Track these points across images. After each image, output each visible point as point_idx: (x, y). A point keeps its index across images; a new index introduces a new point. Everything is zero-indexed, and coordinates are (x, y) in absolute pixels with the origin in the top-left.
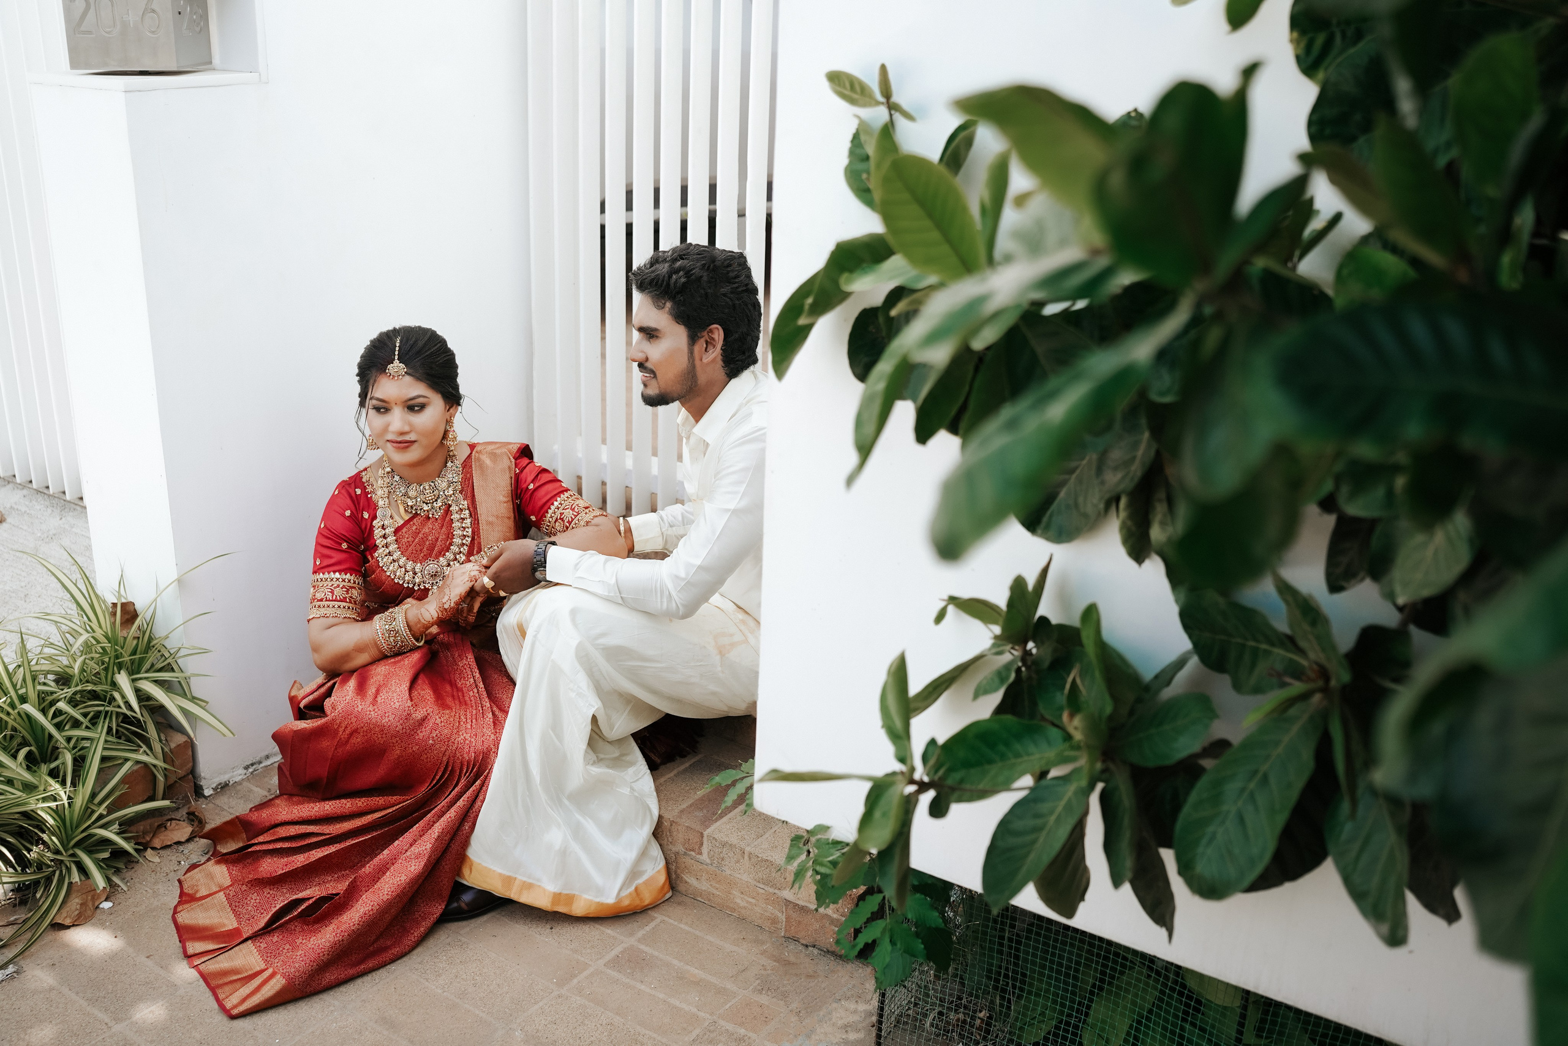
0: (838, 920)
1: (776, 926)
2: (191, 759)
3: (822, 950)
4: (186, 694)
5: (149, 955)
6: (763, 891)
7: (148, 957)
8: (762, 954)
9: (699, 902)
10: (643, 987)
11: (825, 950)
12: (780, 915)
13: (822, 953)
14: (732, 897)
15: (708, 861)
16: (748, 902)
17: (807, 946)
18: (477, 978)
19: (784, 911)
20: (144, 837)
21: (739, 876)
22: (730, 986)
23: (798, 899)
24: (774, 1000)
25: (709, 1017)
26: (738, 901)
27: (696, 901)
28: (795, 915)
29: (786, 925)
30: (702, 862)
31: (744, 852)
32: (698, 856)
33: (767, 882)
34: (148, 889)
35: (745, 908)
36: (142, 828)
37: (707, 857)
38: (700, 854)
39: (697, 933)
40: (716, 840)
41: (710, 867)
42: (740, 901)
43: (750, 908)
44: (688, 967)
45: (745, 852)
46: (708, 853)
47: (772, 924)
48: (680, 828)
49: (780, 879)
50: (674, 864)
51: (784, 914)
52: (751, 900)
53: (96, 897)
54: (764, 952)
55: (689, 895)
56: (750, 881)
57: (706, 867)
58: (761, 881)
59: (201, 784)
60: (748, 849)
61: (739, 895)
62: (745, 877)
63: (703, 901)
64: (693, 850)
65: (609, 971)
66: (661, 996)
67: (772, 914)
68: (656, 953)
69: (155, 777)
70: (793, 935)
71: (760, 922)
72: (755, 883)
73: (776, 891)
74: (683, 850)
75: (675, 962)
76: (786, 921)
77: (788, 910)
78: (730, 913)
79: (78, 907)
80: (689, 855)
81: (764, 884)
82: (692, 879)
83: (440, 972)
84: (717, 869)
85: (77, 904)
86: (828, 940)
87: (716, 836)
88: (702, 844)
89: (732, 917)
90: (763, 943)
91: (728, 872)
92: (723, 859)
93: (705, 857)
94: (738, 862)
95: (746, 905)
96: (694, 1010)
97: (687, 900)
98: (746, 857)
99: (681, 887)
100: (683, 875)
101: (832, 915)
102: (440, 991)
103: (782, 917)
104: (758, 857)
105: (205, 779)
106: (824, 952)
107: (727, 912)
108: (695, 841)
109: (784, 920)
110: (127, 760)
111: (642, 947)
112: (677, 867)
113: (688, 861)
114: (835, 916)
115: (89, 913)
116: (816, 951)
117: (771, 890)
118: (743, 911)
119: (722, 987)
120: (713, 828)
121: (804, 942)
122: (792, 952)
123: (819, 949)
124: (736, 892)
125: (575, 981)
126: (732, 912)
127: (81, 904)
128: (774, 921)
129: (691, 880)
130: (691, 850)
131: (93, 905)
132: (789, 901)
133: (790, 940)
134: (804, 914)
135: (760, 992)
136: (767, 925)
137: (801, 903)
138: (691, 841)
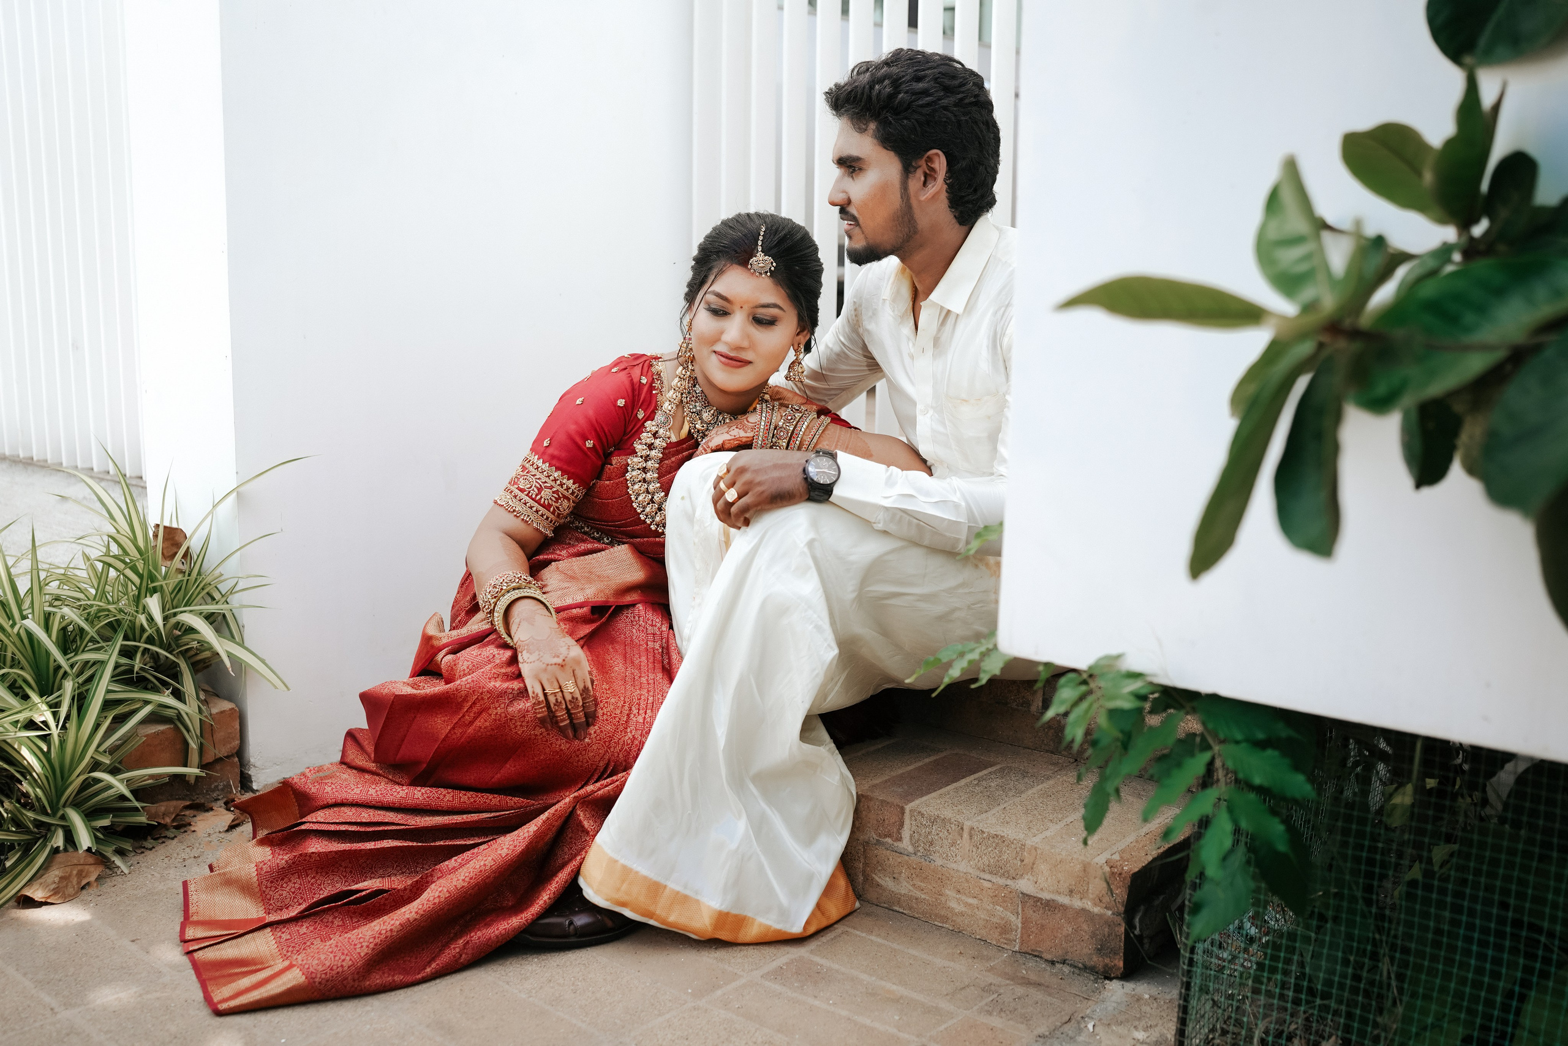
0: (1101, 916)
1: (1008, 936)
2: (238, 735)
3: (1075, 967)
4: (233, 637)
5: (135, 938)
6: (987, 884)
7: (133, 941)
8: (989, 971)
9: (895, 913)
10: (817, 1003)
11: (1080, 965)
12: (1013, 918)
13: (1077, 971)
14: (943, 899)
15: (911, 849)
16: (967, 904)
17: (1053, 963)
18: (579, 983)
19: (1020, 912)
20: (163, 818)
21: (954, 866)
22: (944, 1005)
23: (1042, 889)
24: (1011, 1022)
25: (916, 1039)
26: (953, 904)
27: (891, 912)
28: (1035, 916)
29: (1022, 934)
30: (902, 851)
31: (962, 829)
32: (896, 844)
33: (996, 869)
34: (155, 874)
35: (962, 914)
36: (163, 809)
37: (909, 843)
38: (900, 839)
39: (895, 946)
40: (923, 815)
41: (913, 858)
42: (955, 903)
43: (970, 913)
44: (883, 983)
45: (965, 827)
46: (911, 836)
47: (1001, 934)
48: (871, 804)
49: (1015, 862)
50: (862, 860)
51: (1020, 917)
52: (971, 901)
53: (84, 874)
54: (991, 969)
55: (882, 905)
56: (971, 871)
57: (906, 858)
58: (986, 869)
59: (250, 773)
60: (967, 824)
61: (954, 895)
62: (963, 867)
63: (901, 910)
64: (889, 836)
65: (767, 984)
66: (844, 1013)
67: (1002, 919)
68: (836, 966)
69: (186, 744)
70: (1033, 947)
71: (982, 933)
72: (978, 873)
73: (1009, 882)
74: (875, 836)
75: (864, 977)
76: (1022, 928)
77: (1026, 909)
78: (940, 925)
79: (57, 880)
80: (883, 844)
81: (991, 873)
82: (887, 879)
83: (528, 974)
84: (923, 860)
85: (56, 876)
86: (1084, 951)
87: (923, 811)
88: (902, 825)
89: (943, 930)
90: (989, 959)
91: (939, 862)
92: (931, 844)
93: (906, 844)
94: (953, 844)
95: (964, 909)
96: (893, 1030)
97: (880, 911)
98: (966, 835)
99: (872, 895)
100: (874, 876)
101: (1091, 910)
102: (524, 996)
103: (1016, 921)
104: (983, 832)
105: (254, 766)
106: (1080, 969)
107: (936, 923)
108: (893, 820)
109: (1020, 925)
110: (147, 702)
111: (817, 959)
112: (866, 864)
113: (882, 852)
114: (1096, 910)
115: (71, 891)
116: (1066, 969)
117: (1002, 881)
118: (959, 920)
119: (932, 1006)
120: (917, 802)
121: (1049, 957)
122: (1031, 969)
123: (1071, 965)
124: (950, 892)
125: (719, 992)
126: (943, 923)
127: (61, 878)
128: (1005, 929)
129: (887, 882)
130: (886, 836)
131: (79, 883)
132: (1027, 895)
133: (1028, 956)
134: (1049, 913)
135: (990, 1013)
136: (994, 937)
137: (1046, 896)
138: (887, 822)
